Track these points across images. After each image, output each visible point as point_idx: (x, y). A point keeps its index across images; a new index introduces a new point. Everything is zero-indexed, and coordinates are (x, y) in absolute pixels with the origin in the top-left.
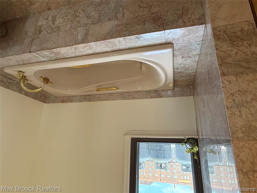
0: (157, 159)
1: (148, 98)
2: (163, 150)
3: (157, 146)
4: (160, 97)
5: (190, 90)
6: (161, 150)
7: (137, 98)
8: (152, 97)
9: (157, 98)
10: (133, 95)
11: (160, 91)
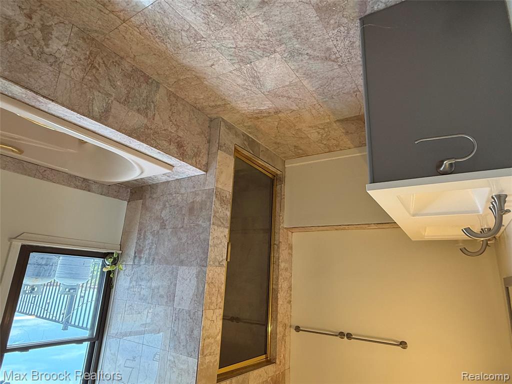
0: (37, 278)
1: (70, 186)
2: (51, 265)
3: (42, 258)
4: (89, 191)
5: (127, 193)
6: (47, 265)
7: (51, 181)
8: (77, 187)
9: (84, 190)
10: (44, 173)
11: (90, 182)
